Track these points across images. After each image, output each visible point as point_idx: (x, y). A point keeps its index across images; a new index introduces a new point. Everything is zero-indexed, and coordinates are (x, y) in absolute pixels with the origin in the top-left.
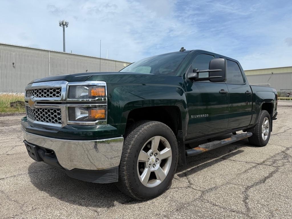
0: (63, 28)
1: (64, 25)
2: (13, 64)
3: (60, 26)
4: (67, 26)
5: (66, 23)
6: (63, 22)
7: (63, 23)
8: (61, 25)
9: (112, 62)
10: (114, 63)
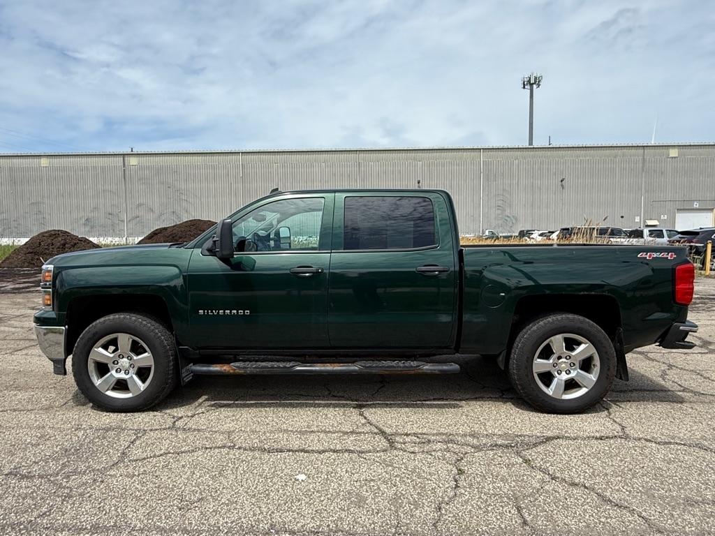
0: (529, 91)
1: (533, 84)
2: (419, 183)
3: (524, 88)
4: (539, 85)
5: (536, 78)
6: (530, 78)
7: (529, 81)
8: (526, 87)
9: (633, 151)
10: (641, 151)
